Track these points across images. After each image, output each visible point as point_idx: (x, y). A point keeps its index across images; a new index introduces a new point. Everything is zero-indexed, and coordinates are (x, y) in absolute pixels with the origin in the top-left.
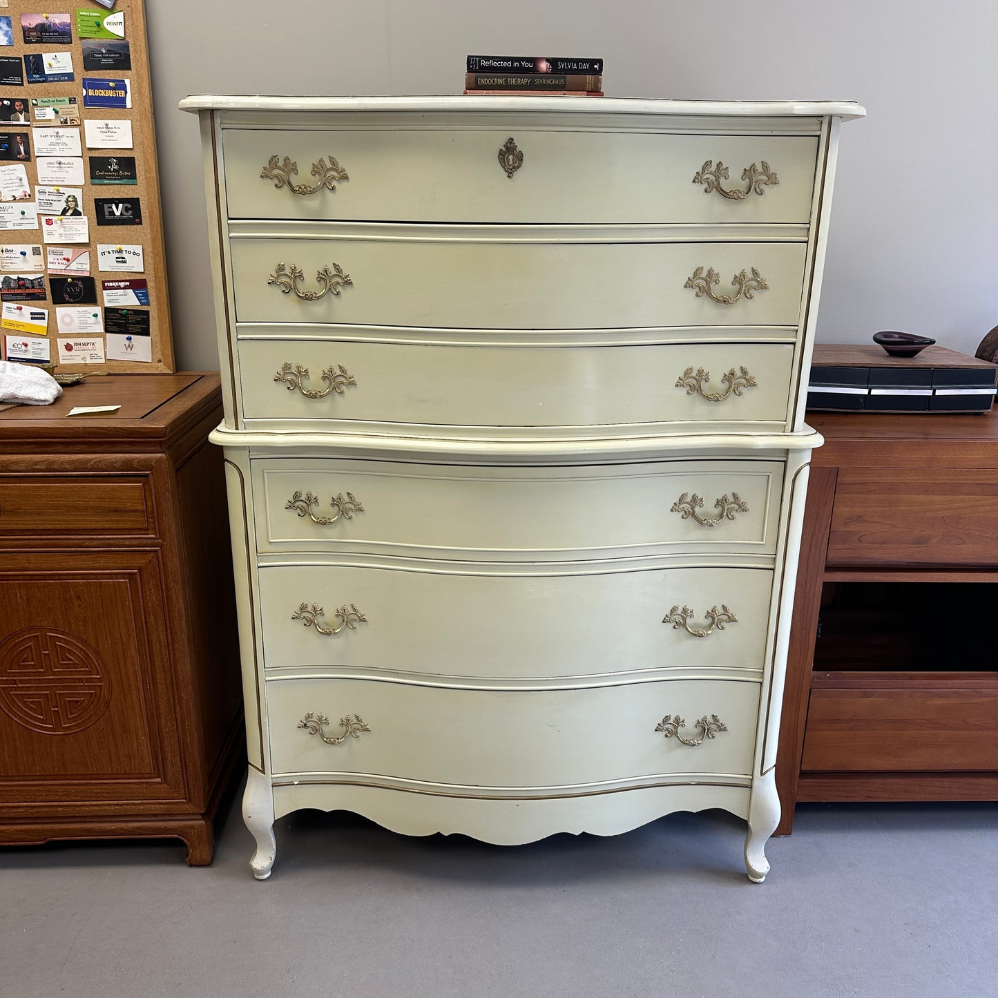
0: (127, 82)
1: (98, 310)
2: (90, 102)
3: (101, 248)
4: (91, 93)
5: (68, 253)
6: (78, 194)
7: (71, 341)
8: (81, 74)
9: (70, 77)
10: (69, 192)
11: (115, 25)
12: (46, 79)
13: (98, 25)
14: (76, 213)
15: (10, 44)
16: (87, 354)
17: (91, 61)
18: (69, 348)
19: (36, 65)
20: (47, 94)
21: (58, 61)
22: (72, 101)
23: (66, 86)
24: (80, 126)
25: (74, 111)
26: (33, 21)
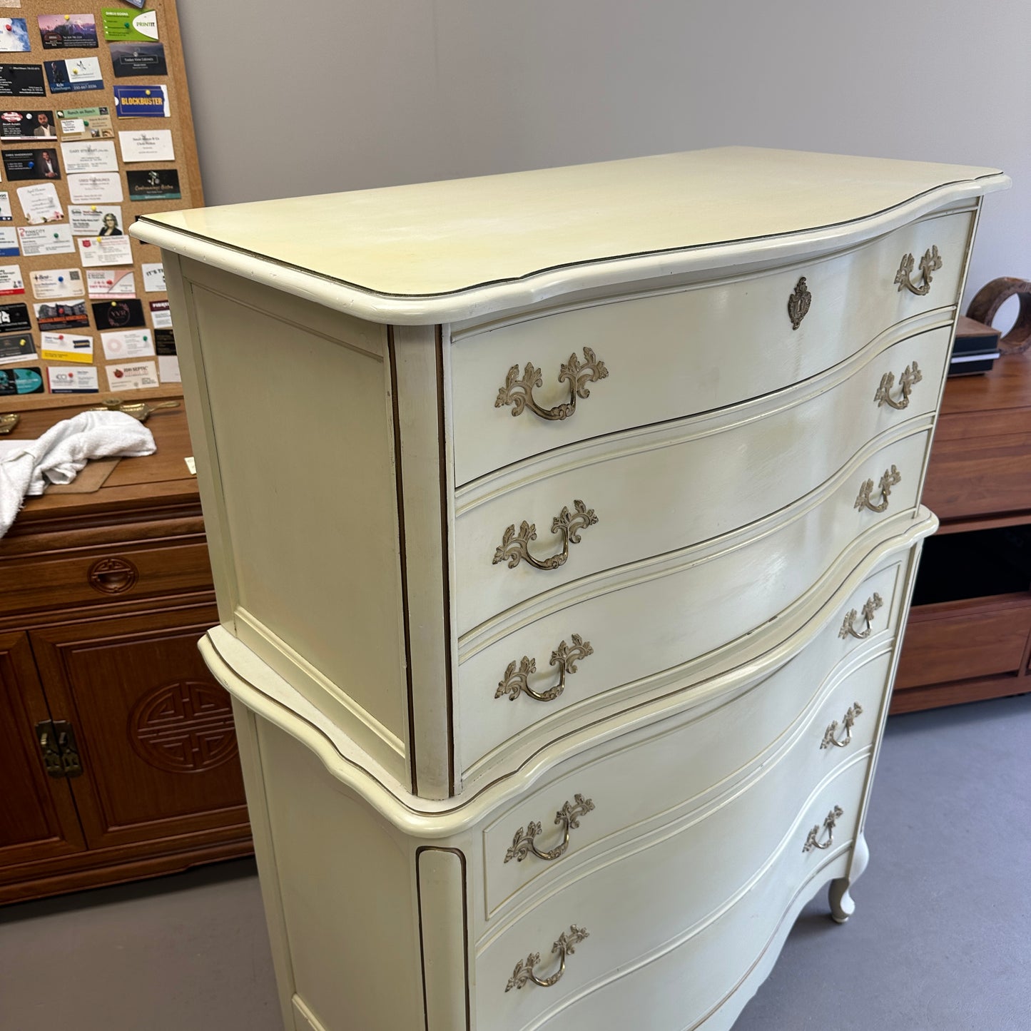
0: (164, 88)
1: (147, 332)
2: (122, 111)
3: (146, 268)
4: (124, 102)
5: (110, 275)
6: (117, 212)
7: (121, 368)
8: (111, 82)
9: (99, 85)
10: (106, 210)
11: (146, 26)
12: (71, 87)
13: (127, 26)
14: (116, 232)
15: (27, 50)
16: (138, 379)
17: (121, 66)
18: (118, 374)
19: (59, 72)
20: (74, 104)
21: (84, 67)
22: (103, 111)
23: (97, 94)
24: (116, 139)
25: (107, 121)
26: (51, 23)
